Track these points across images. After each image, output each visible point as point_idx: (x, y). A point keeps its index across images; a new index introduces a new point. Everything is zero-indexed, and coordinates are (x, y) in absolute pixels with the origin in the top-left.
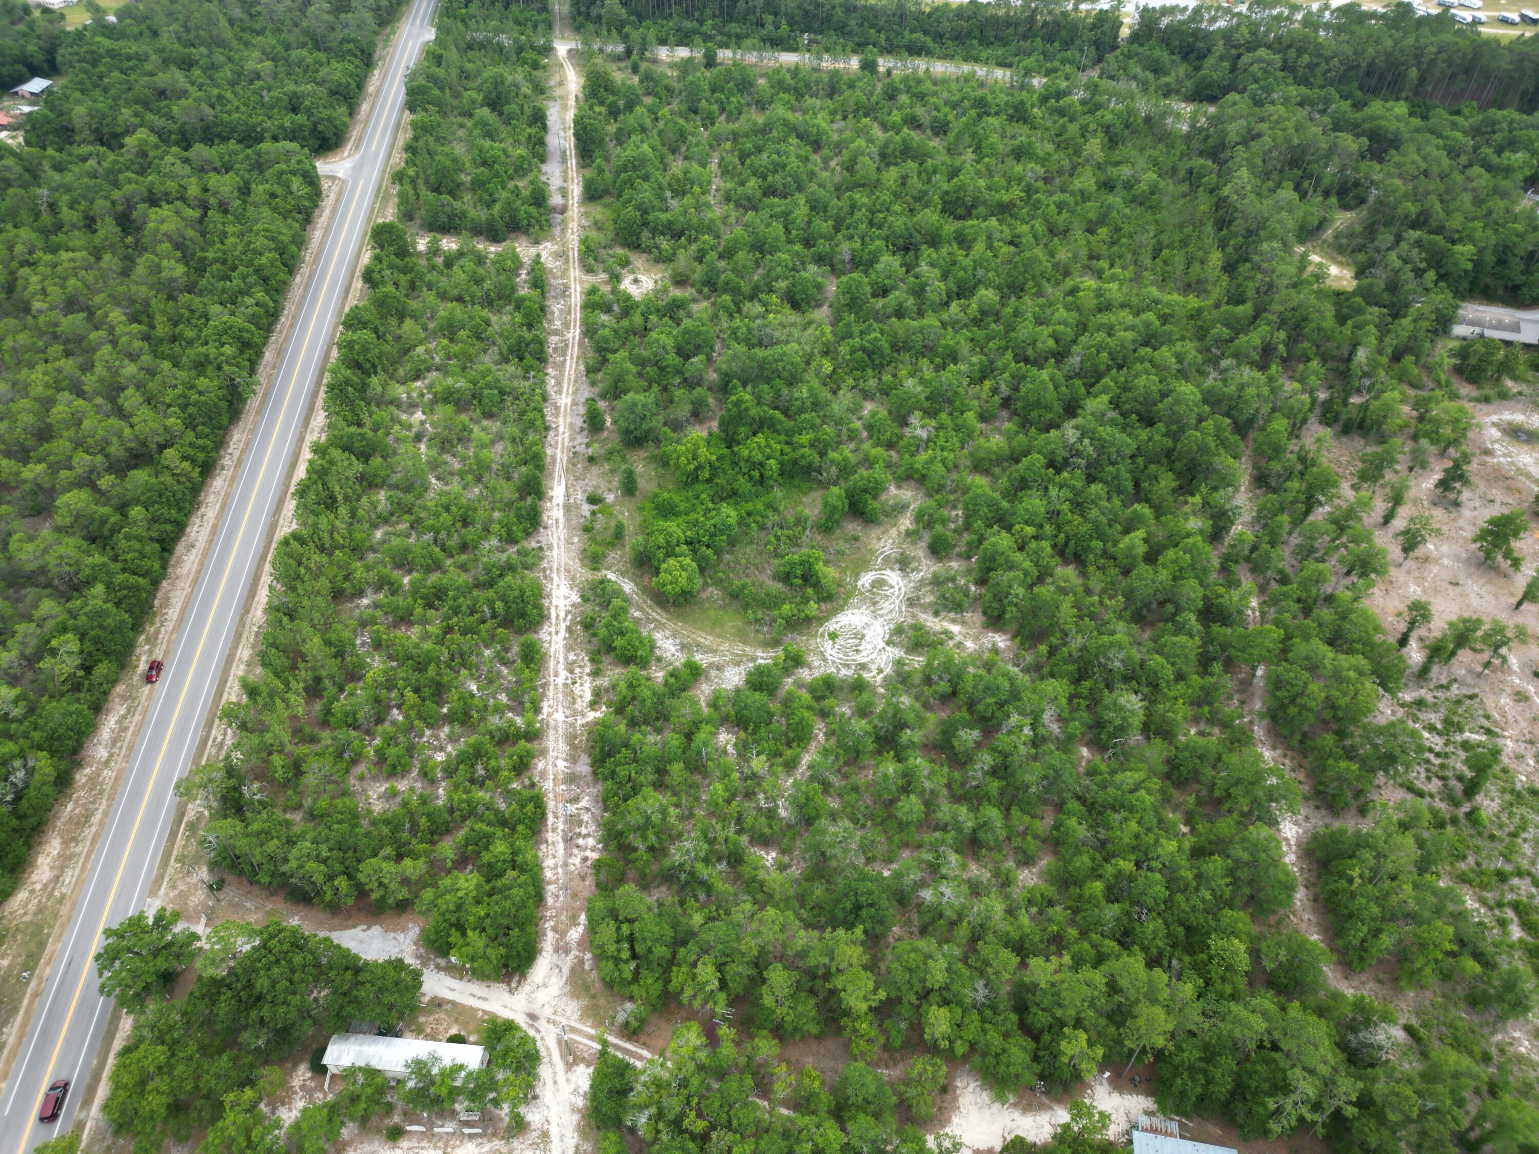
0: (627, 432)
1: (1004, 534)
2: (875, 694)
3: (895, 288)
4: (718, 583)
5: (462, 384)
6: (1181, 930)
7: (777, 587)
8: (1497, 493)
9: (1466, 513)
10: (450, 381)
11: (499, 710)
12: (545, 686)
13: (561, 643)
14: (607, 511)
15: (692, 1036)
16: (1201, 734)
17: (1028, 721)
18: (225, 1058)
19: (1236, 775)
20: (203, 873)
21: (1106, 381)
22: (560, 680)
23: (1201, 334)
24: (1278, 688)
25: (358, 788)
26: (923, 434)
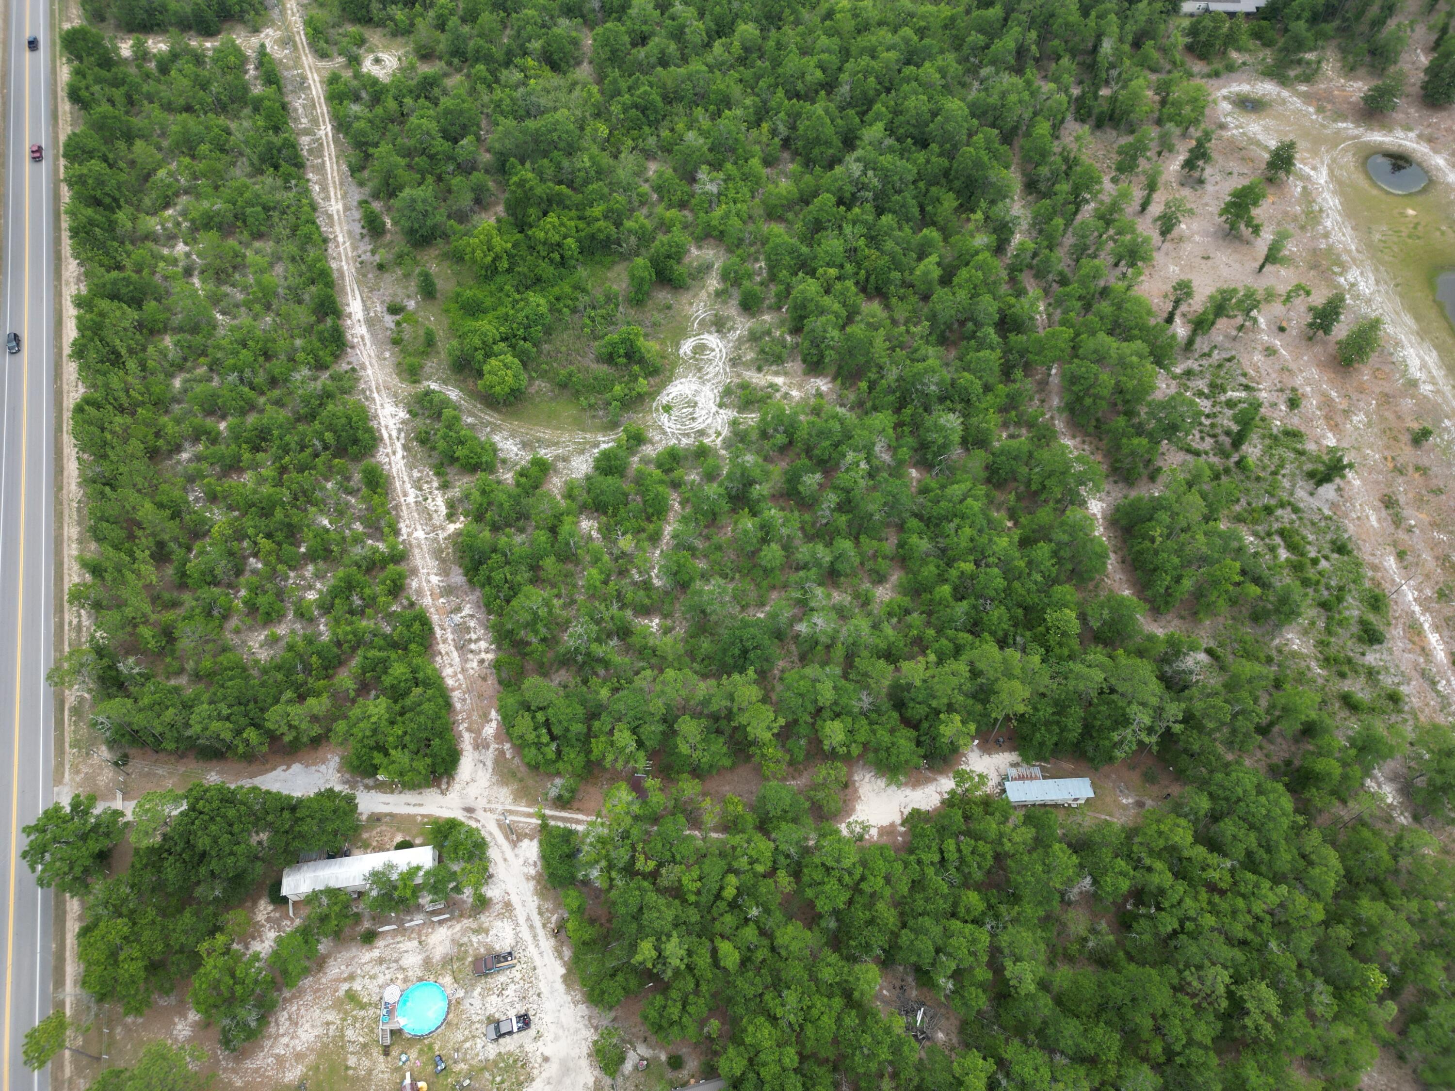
0: (412, 232)
1: (810, 281)
2: (719, 457)
3: (652, 34)
4: (543, 375)
5: (219, 205)
6: (1020, 611)
7: (603, 369)
8: (1234, 165)
9: (1210, 188)
10: (206, 204)
11: (357, 540)
12: (397, 507)
13: (402, 463)
14: (411, 319)
15: (624, 795)
16: (1011, 437)
17: (863, 455)
18: (187, 914)
19: (1047, 468)
20: (104, 752)
21: (878, 107)
22: (411, 499)
23: (958, 44)
24: (1073, 383)
25: (237, 641)
26: (713, 188)
